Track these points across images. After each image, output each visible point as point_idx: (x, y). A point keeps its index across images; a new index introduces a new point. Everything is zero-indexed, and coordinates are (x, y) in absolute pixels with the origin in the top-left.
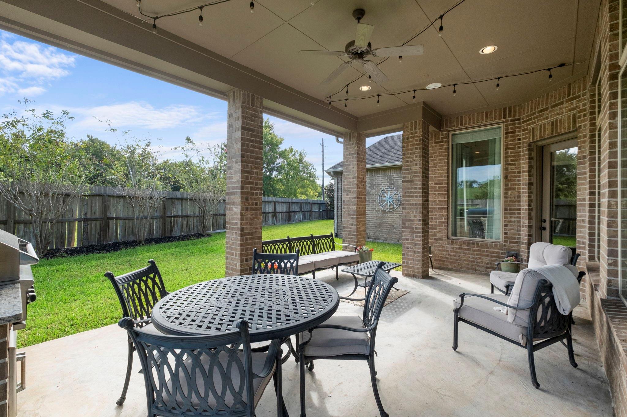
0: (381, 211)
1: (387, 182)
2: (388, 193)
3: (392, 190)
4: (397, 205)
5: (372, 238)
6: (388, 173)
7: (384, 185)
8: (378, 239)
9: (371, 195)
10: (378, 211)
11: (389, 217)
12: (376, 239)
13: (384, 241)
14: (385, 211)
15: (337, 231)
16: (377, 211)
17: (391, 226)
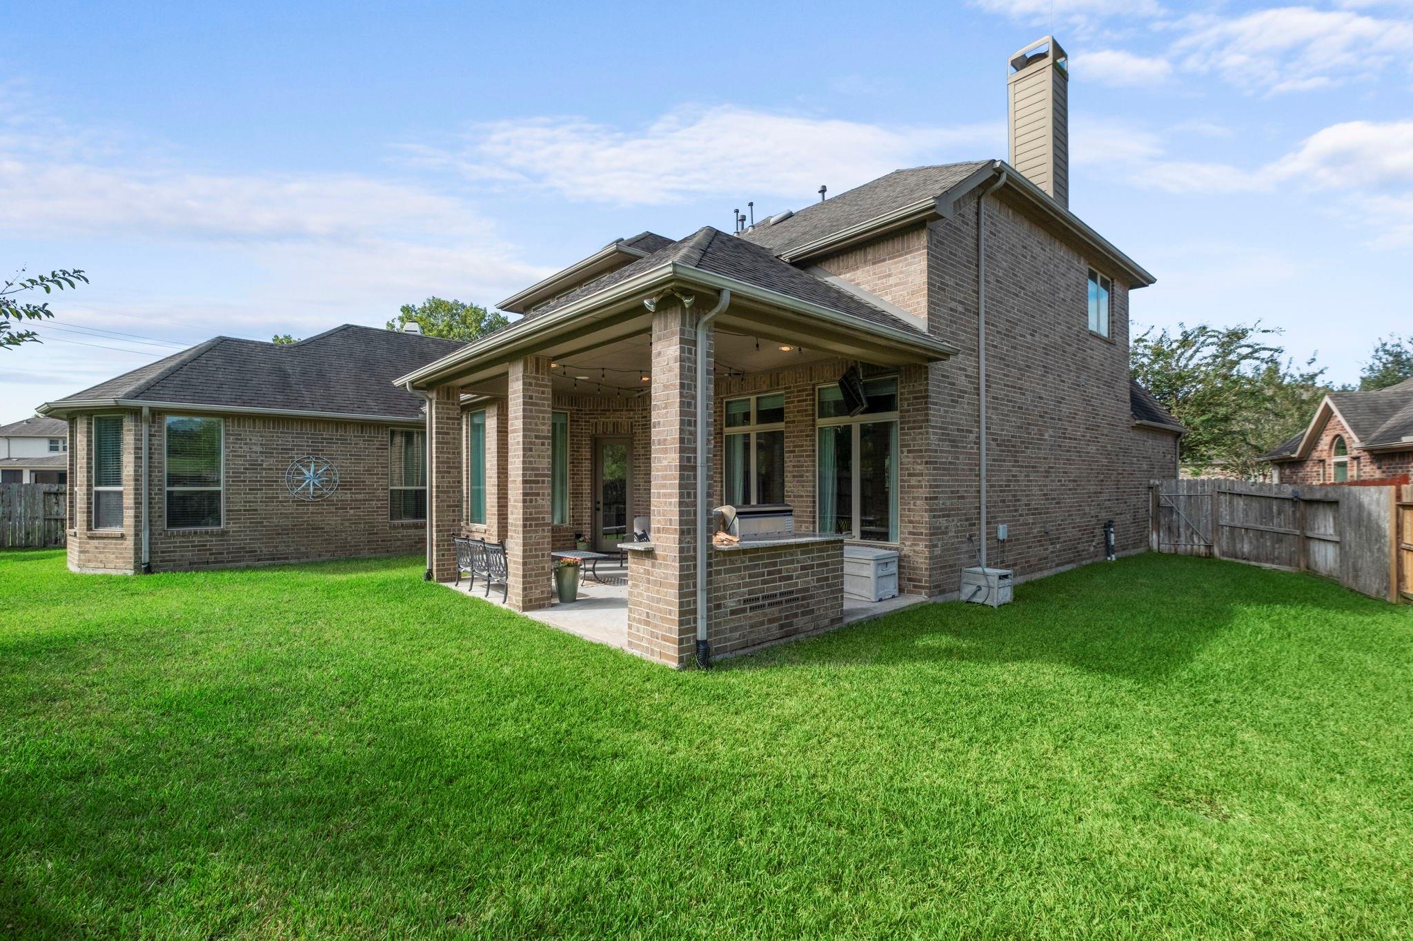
0: (293, 502)
1: (307, 446)
2: (309, 466)
3: (320, 461)
4: (331, 489)
5: (268, 559)
6: (308, 429)
7: (298, 450)
8: (286, 558)
9: (264, 469)
10: (285, 502)
11: (312, 513)
12: (279, 559)
14: (304, 501)
15: (150, 557)
16: (281, 502)
17: (316, 529)
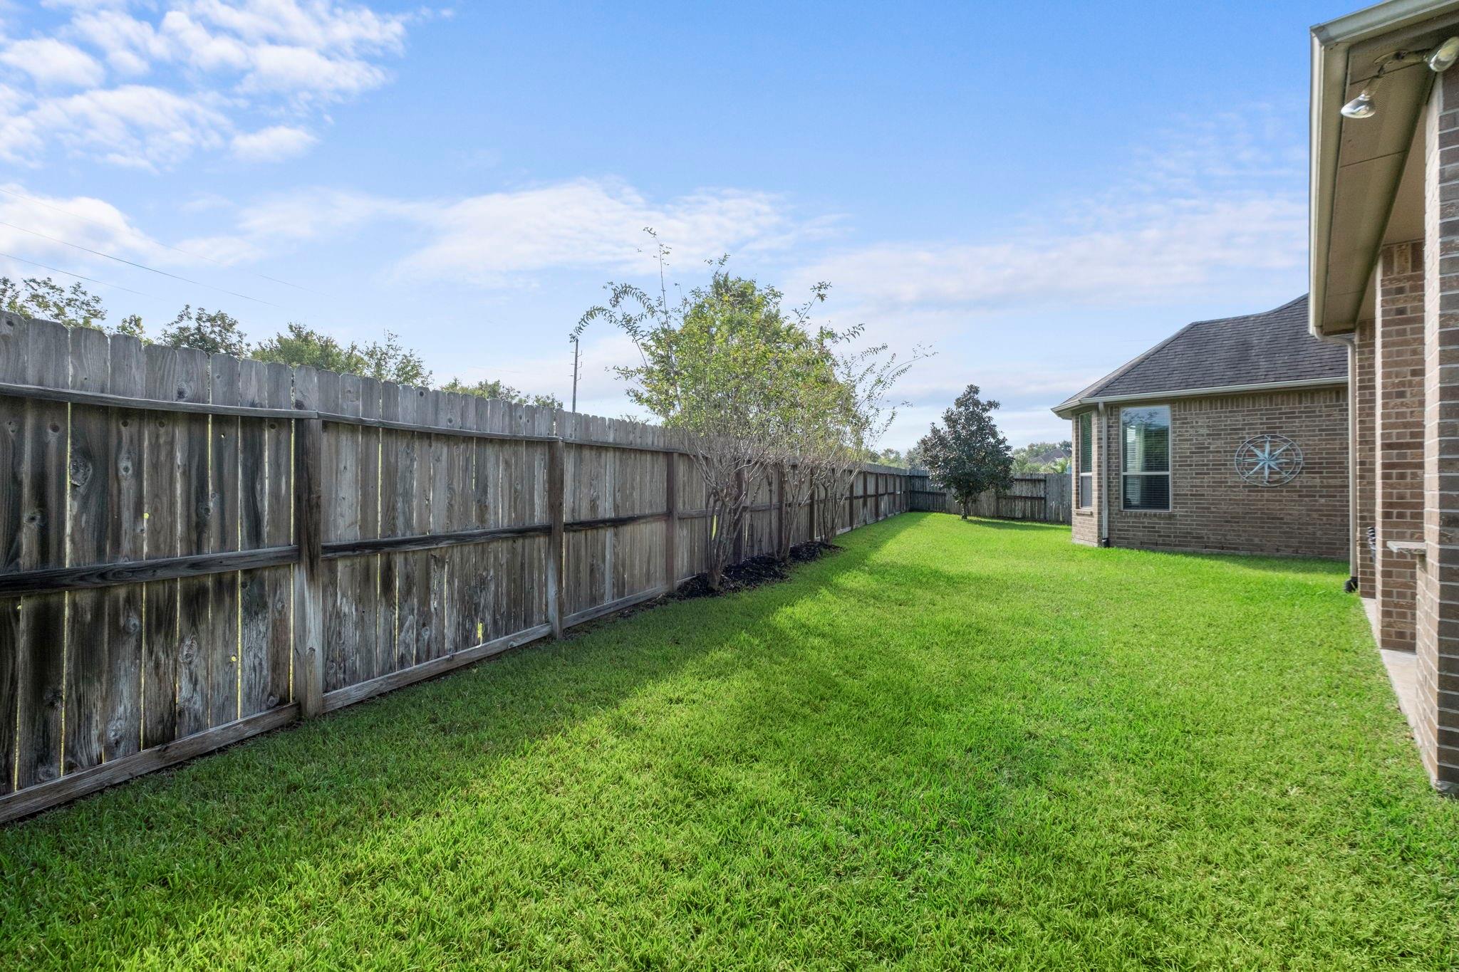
0: (1244, 487)
1: (1261, 424)
2: (1264, 447)
3: (1277, 440)
4: (1292, 473)
5: (1216, 547)
6: (1263, 405)
7: (1249, 429)
8: (1235, 549)
9: (1211, 452)
10: (1234, 487)
11: (1267, 500)
12: (1228, 548)
13: (1255, 553)
14: (1257, 486)
15: (1109, 534)
16: (1230, 487)
17: (1273, 519)
